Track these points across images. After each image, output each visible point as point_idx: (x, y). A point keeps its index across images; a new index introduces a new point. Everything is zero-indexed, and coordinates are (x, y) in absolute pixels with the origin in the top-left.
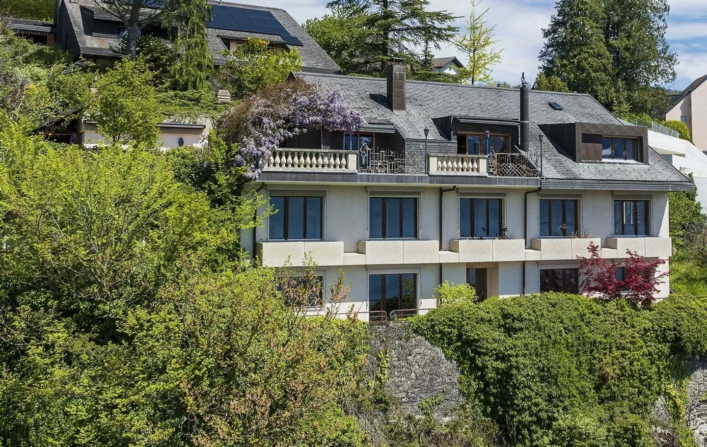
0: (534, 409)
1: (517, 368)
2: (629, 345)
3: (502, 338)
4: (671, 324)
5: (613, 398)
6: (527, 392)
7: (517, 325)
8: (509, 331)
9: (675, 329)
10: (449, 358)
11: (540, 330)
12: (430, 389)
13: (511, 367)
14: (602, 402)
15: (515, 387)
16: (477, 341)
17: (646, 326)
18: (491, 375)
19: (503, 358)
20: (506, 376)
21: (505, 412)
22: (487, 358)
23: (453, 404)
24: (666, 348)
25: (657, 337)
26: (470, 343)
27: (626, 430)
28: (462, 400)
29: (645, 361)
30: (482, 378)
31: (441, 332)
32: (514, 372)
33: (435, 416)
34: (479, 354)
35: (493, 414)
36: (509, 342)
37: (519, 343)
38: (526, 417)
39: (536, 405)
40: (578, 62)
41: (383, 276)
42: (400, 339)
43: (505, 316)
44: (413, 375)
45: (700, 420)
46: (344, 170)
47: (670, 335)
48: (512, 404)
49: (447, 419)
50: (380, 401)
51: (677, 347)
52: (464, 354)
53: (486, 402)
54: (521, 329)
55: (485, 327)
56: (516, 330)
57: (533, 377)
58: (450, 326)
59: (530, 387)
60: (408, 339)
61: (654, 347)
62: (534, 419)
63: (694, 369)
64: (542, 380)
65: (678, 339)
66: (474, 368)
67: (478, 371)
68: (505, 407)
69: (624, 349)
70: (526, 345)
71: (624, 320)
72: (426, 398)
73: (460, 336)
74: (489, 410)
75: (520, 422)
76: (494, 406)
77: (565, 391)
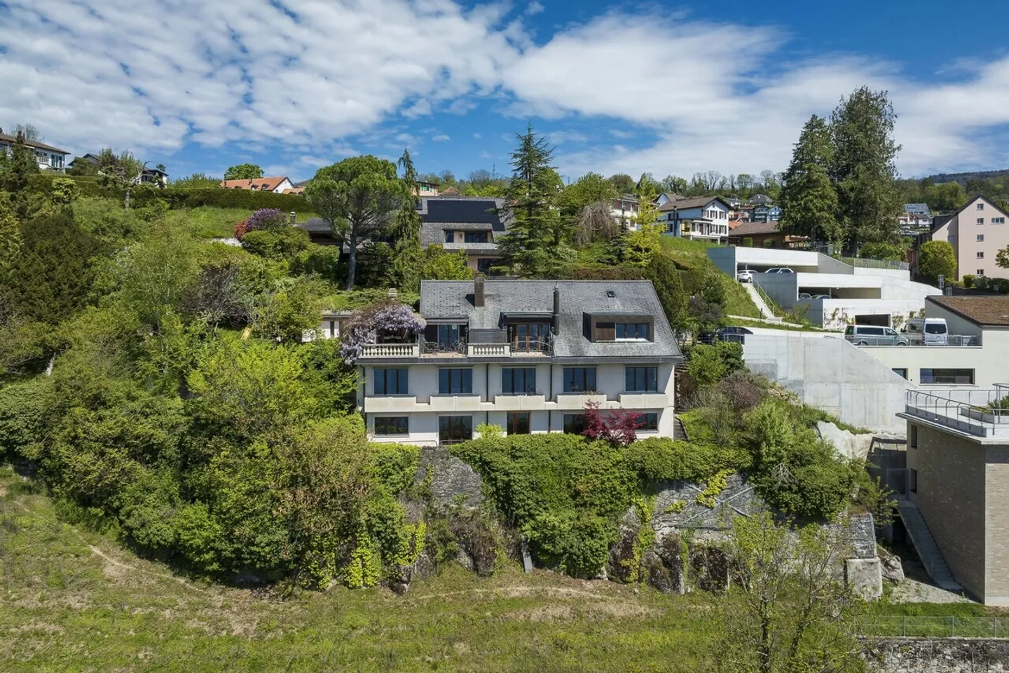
0: (526, 507)
1: (514, 481)
2: (602, 471)
3: (509, 462)
4: (639, 458)
5: (584, 505)
6: (521, 497)
7: (518, 454)
8: (514, 457)
9: (641, 462)
10: (475, 471)
11: (533, 458)
12: (461, 489)
13: (510, 480)
14: (576, 506)
15: (513, 492)
16: (491, 462)
17: (618, 459)
18: (500, 484)
19: (507, 474)
20: (508, 485)
21: (509, 507)
22: (497, 473)
23: (477, 499)
24: (634, 474)
25: (628, 466)
26: (487, 463)
27: (587, 527)
28: (483, 497)
29: (616, 483)
30: (495, 485)
31: (469, 455)
32: (512, 483)
33: (464, 505)
34: (493, 471)
35: (503, 508)
36: (513, 464)
37: (518, 466)
38: (521, 512)
39: (528, 505)
40: (805, 204)
41: (450, 417)
42: (443, 458)
43: (513, 448)
44: (450, 480)
45: (664, 524)
46: (410, 356)
47: (639, 465)
48: (513, 503)
49: (472, 508)
50: (425, 495)
51: (642, 474)
52: (484, 469)
53: (498, 500)
54: (521, 457)
55: (496, 454)
56: (518, 458)
57: (527, 487)
58: (476, 452)
59: (523, 493)
60: (448, 459)
61: (625, 473)
62: (527, 513)
63: (662, 489)
64: (533, 489)
65: (643, 469)
66: (490, 480)
67: (492, 480)
68: (509, 504)
69: (598, 473)
70: (521, 468)
71: (601, 454)
72: (457, 496)
73: (481, 458)
74: (500, 505)
75: (517, 514)
76: (503, 503)
77: (547, 498)
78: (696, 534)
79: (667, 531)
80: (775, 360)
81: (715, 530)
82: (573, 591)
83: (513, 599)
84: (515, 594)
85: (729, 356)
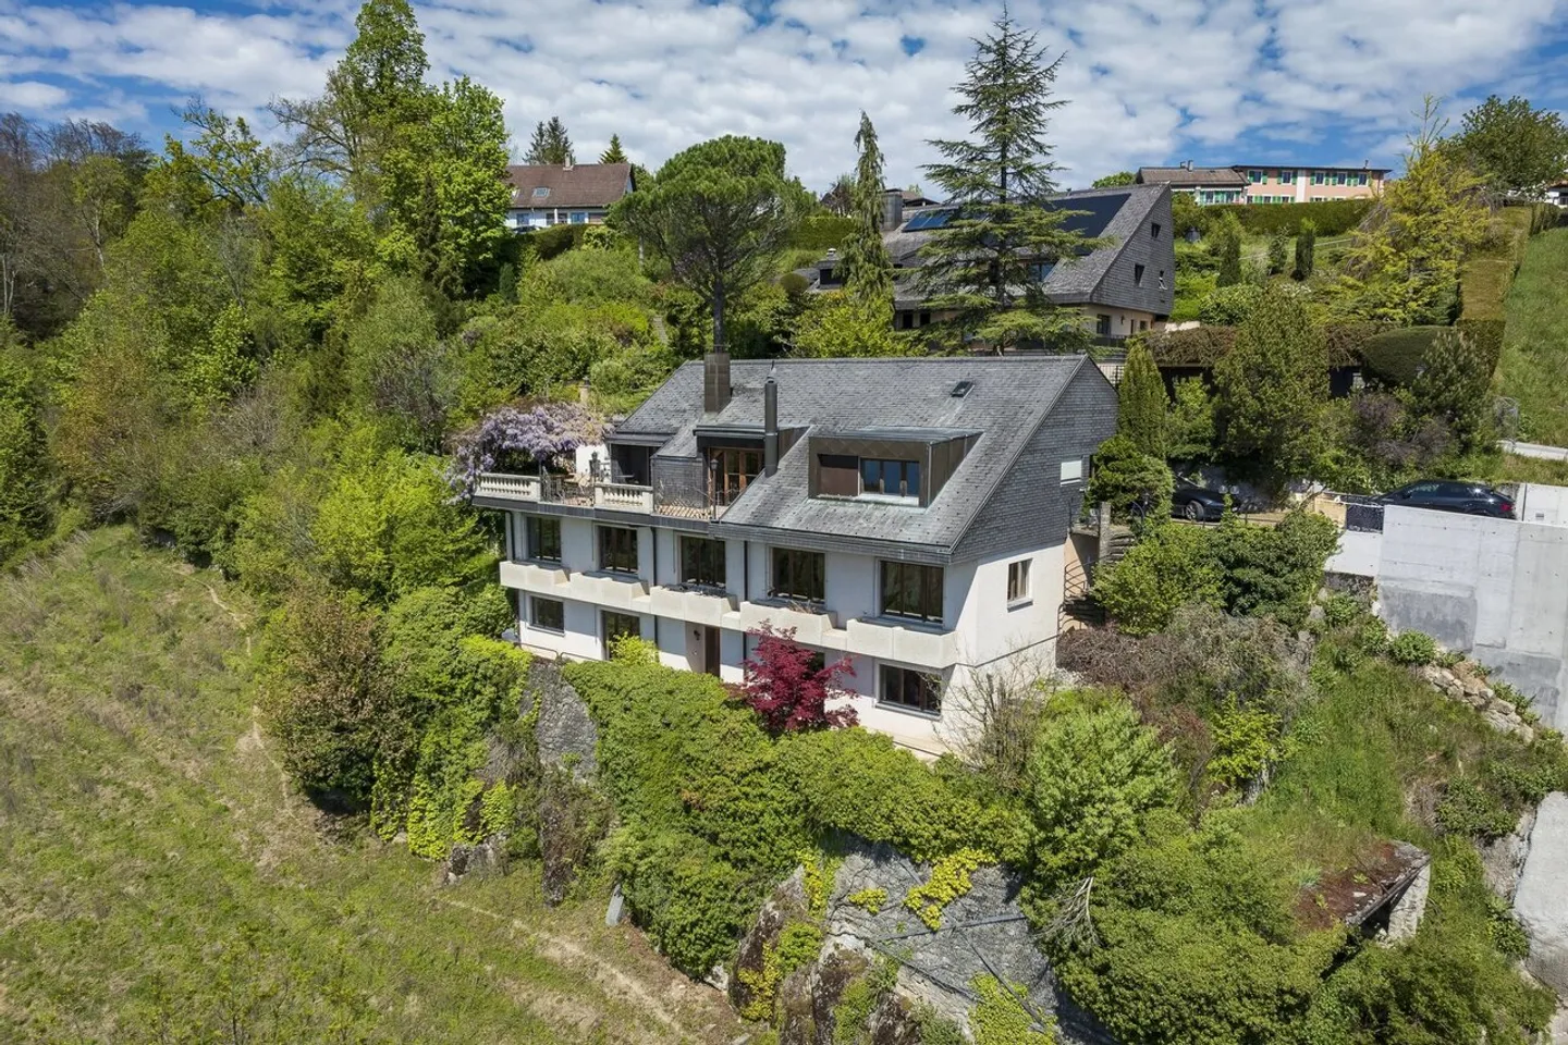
10: (590, 717)
12: (572, 744)
23: (591, 768)
28: (598, 768)
33: (576, 773)
44: (560, 724)
45: (847, 927)
46: (529, 497)
49: (585, 781)
60: (561, 685)
69: (727, 777)
71: (741, 740)
72: (567, 753)
78: (902, 974)
79: (849, 943)
80: (1472, 589)
81: (936, 983)
82: (637, 988)
83: (545, 962)
84: (553, 953)
85: (1241, 562)
